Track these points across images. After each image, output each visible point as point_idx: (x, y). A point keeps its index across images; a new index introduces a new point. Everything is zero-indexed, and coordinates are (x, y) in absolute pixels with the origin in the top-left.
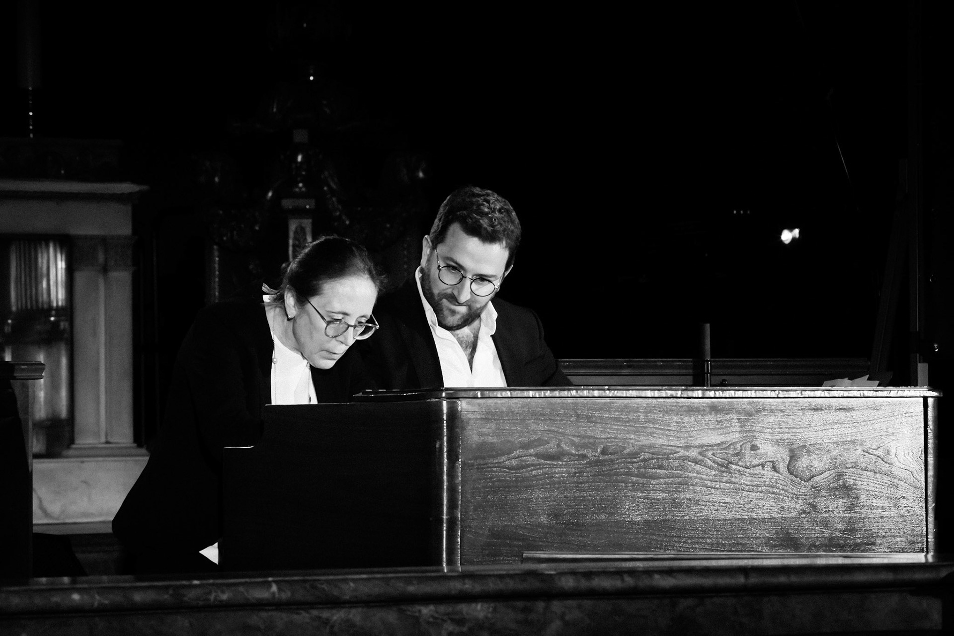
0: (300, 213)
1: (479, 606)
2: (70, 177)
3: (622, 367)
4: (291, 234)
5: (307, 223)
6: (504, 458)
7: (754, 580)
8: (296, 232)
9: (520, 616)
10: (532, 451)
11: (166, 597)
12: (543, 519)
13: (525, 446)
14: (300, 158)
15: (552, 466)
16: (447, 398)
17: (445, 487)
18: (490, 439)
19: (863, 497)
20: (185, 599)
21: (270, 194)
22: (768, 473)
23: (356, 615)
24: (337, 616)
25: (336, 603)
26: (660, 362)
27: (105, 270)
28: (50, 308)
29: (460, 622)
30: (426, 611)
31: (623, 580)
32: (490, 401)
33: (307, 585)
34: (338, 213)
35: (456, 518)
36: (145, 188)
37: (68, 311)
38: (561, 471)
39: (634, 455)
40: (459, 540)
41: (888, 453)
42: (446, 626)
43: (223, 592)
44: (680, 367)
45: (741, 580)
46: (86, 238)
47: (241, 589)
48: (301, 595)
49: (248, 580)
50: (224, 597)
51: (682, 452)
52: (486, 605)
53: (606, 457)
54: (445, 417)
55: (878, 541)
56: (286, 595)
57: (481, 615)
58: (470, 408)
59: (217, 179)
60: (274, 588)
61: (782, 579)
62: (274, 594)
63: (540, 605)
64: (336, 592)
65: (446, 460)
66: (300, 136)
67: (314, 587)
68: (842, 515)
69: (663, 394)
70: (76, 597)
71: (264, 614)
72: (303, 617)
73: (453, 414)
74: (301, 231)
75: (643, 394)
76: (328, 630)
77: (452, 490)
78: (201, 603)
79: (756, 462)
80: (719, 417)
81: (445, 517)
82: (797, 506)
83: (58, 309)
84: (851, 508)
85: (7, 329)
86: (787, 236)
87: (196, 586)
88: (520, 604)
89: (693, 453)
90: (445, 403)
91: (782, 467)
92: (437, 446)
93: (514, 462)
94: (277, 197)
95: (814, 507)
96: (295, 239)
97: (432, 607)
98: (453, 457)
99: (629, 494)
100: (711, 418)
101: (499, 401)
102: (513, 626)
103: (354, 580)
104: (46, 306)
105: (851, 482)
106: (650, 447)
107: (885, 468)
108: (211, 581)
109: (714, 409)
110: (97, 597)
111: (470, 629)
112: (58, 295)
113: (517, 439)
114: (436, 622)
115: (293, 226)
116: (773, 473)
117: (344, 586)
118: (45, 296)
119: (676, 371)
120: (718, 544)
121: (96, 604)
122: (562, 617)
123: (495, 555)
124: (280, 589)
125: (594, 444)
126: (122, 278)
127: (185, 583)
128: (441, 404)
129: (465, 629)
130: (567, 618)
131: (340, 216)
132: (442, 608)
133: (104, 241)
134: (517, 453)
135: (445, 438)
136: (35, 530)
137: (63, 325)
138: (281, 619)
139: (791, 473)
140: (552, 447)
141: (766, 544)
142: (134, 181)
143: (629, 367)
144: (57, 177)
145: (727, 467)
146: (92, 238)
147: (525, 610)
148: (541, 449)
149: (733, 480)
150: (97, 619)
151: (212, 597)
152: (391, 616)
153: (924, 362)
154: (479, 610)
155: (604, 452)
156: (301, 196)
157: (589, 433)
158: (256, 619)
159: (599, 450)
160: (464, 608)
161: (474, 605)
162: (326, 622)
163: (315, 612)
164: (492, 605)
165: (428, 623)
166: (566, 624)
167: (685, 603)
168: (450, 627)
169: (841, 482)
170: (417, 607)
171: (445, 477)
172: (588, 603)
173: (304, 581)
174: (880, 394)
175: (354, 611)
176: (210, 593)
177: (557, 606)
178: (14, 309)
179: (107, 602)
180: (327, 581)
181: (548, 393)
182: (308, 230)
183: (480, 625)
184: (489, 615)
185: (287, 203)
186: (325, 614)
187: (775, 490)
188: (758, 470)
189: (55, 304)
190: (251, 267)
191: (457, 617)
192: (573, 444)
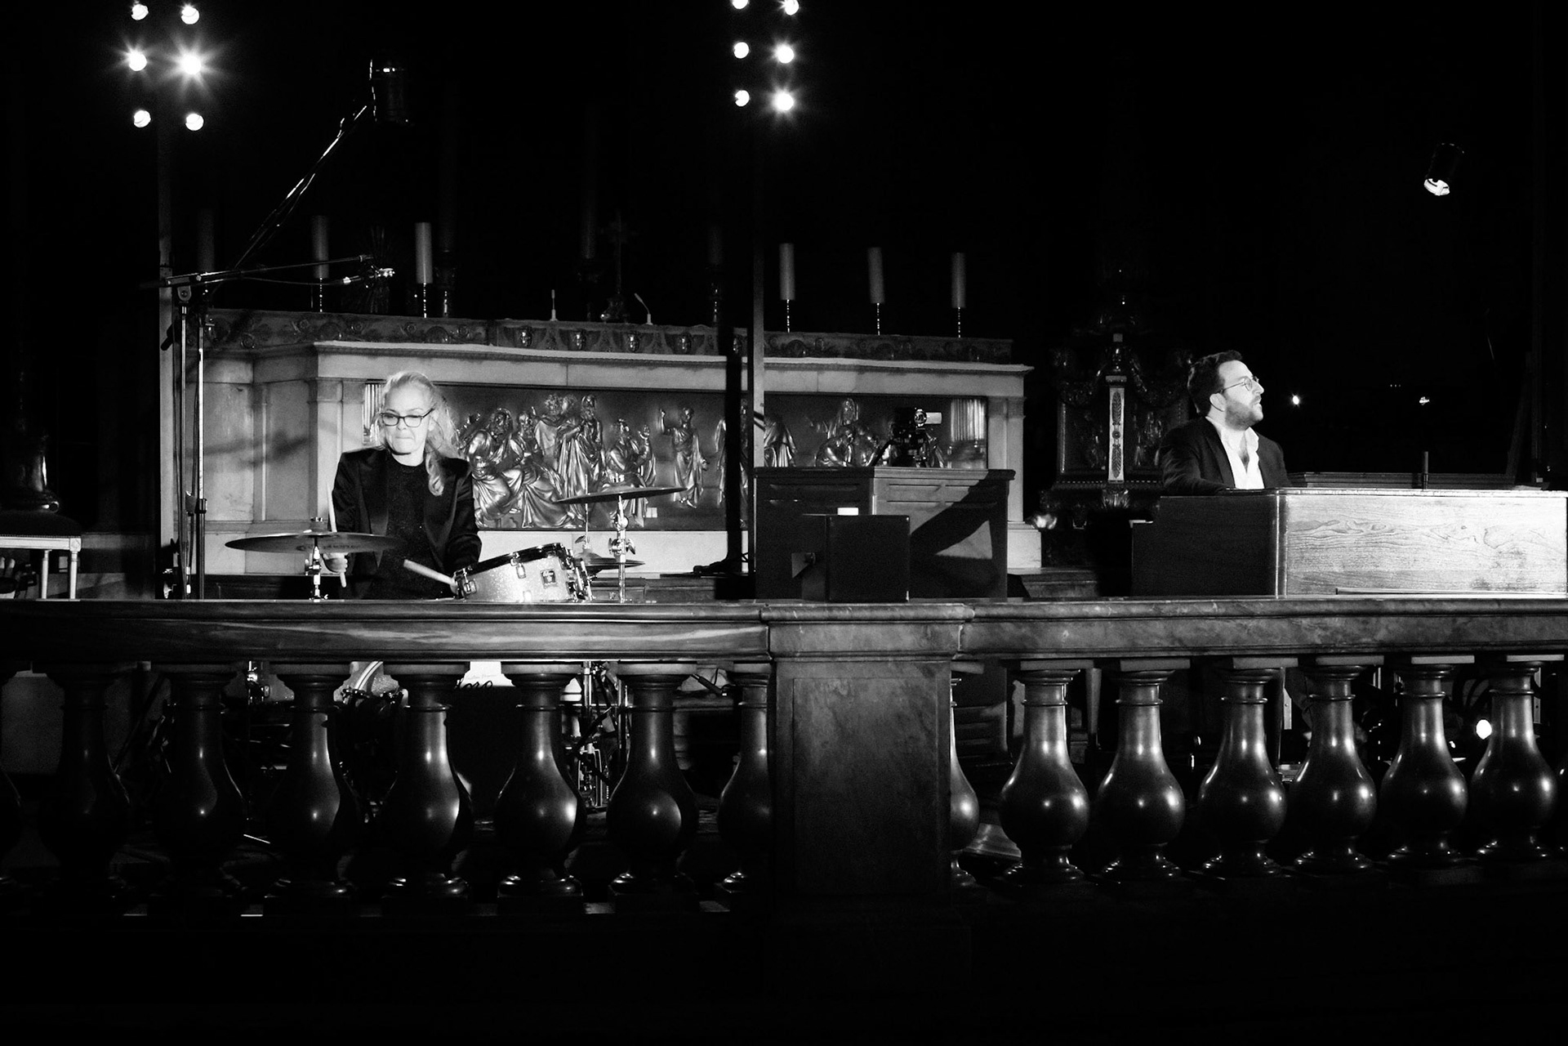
0: (1116, 384)
1: (1337, 619)
2: (983, 361)
3: (1360, 478)
4: (1111, 398)
5: (1121, 391)
6: (1313, 531)
7: (1503, 607)
8: (1114, 396)
9: (1362, 626)
10: (1330, 527)
11: (1151, 610)
12: (1336, 569)
13: (1326, 524)
14: (1117, 351)
15: (1342, 536)
16: (1280, 494)
17: (1278, 548)
18: (1305, 520)
19: (1529, 558)
20: (1163, 611)
21: (1099, 373)
22: (1472, 544)
23: (1263, 623)
24: (1252, 623)
25: (1252, 616)
26: (1383, 475)
27: (1007, 417)
28: (975, 440)
29: (1325, 629)
30: (1305, 622)
31: (1424, 606)
32: (1304, 496)
33: (1235, 604)
34: (1140, 385)
35: (1284, 567)
36: (1031, 368)
37: (985, 442)
38: (1349, 540)
39: (1392, 531)
40: (1286, 580)
41: (1545, 532)
42: (1317, 631)
43: (1185, 608)
44: (1396, 478)
45: (1496, 607)
46: (996, 398)
47: (1195, 606)
48: (1231, 611)
49: (1199, 601)
50: (1185, 611)
51: (1420, 530)
52: (1341, 619)
53: (1375, 532)
54: (1278, 505)
55: (1538, 586)
56: (1222, 611)
57: (1338, 625)
58: (1293, 500)
59: (1065, 364)
60: (1215, 606)
61: (1521, 607)
62: (1215, 610)
63: (1374, 620)
64: (1252, 609)
65: (1278, 532)
66: (1118, 338)
67: (1238, 606)
68: (1516, 569)
69: (1409, 493)
70: (1097, 609)
71: (1208, 622)
72: (1232, 624)
73: (1283, 504)
74: (1117, 395)
75: (1397, 493)
76: (1246, 631)
77: (1282, 550)
78: (1171, 614)
79: (1465, 536)
80: (1443, 508)
81: (1277, 566)
82: (1489, 564)
83: (980, 441)
84: (1520, 566)
85: (949, 452)
86: (1423, 401)
87: (1169, 603)
88: (1361, 619)
89: (1427, 530)
90: (1278, 497)
91: (1480, 540)
92: (1273, 523)
93: (1319, 534)
94: (1104, 375)
95: (1499, 565)
96: (1114, 400)
97: (1308, 620)
98: (1283, 530)
99: (1387, 554)
100: (1438, 508)
101: (1310, 496)
102: (1357, 632)
103: (1262, 602)
104: (972, 439)
105: (1521, 550)
106: (1400, 526)
107: (1544, 541)
108: (1177, 601)
109: (1439, 503)
110: (1111, 609)
111: (1332, 634)
112: (979, 433)
113: (1321, 520)
114: (1311, 629)
115: (1112, 392)
116: (1475, 543)
117: (1257, 606)
118: (971, 431)
119: (1393, 481)
120: (1441, 586)
121: (1110, 614)
122: (1387, 628)
123: (1307, 590)
124: (1219, 607)
125: (1367, 523)
126: (1017, 423)
127: (1161, 602)
128: (1276, 498)
129: (1328, 633)
130: (1390, 628)
131: (1141, 387)
132: (1315, 620)
133: (1007, 399)
134: (1321, 528)
135: (1278, 519)
136: (1009, 572)
137: (982, 450)
138: (1218, 625)
139: (1485, 543)
140: (1341, 526)
141: (1471, 586)
142: (1025, 365)
143: (1364, 478)
144: (975, 361)
145: (1447, 539)
146: (1000, 398)
147: (1363, 622)
148: (1334, 527)
149: (1451, 547)
150: (1109, 623)
151: (1178, 611)
152: (1284, 624)
153: (1540, 477)
154: (1336, 622)
155: (1373, 528)
156: (1118, 374)
157: (1365, 517)
158: (1204, 624)
159: (1371, 528)
160: (1327, 620)
161: (1333, 619)
162: (1245, 627)
163: (1238, 621)
164: (1345, 619)
165: (1306, 629)
166: (1389, 632)
167: (1461, 620)
168: (1319, 632)
169: (1516, 549)
170: (1299, 620)
171: (1278, 542)
172: (1402, 619)
173: (1233, 602)
174: (1540, 495)
175: (1262, 621)
176: (1177, 608)
177: (1383, 620)
178: (953, 440)
179: (1116, 612)
180: (1246, 602)
181: (1340, 492)
182: (1122, 395)
183: (1337, 631)
184: (1343, 625)
185: (1110, 378)
186: (1245, 622)
187: (1475, 553)
188: (1465, 541)
189: (977, 438)
190: (1086, 417)
191: (1324, 626)
192: (1356, 524)
